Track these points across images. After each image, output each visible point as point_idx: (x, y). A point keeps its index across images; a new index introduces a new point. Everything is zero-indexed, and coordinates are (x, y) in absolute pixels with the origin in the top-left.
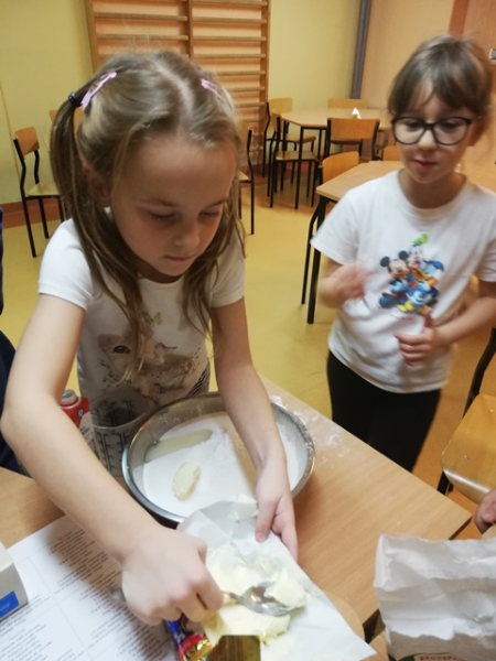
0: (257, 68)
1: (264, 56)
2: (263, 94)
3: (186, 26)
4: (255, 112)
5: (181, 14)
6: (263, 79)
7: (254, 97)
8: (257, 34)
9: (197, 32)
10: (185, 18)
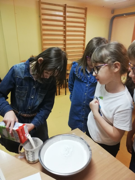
0: (82, 46)
1: (84, 43)
3: (65, 36)
4: (81, 56)
5: (64, 33)
7: (81, 53)
8: (82, 38)
9: (67, 38)
10: (65, 34)
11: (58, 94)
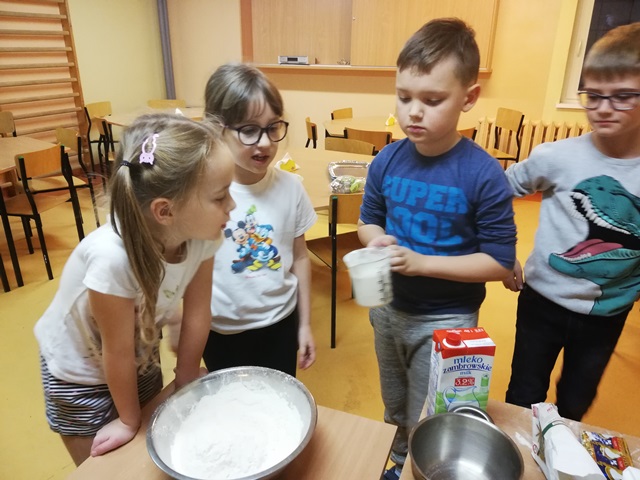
0: (67, 76)
1: (72, 64)
2: (78, 100)
4: (72, 117)
6: (76, 86)
7: (69, 102)
8: (61, 44)
11: (16, 284)
